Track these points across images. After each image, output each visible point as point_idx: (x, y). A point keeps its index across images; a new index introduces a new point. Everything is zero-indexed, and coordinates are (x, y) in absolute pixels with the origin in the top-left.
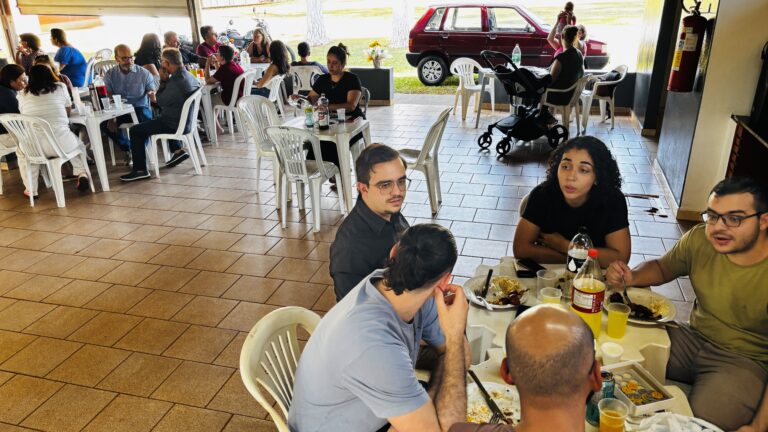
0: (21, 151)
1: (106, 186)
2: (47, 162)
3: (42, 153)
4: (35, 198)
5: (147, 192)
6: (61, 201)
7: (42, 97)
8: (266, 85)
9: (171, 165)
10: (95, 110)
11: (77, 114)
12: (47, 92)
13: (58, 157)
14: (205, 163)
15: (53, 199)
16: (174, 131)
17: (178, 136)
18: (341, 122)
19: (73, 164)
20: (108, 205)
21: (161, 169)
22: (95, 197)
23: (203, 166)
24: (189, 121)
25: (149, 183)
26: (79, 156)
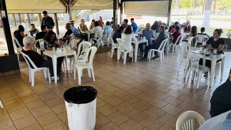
0: (119, 48)
1: (136, 61)
2: (124, 52)
3: (123, 49)
4: (119, 60)
5: (146, 65)
6: (125, 63)
7: (127, 35)
8: (187, 39)
9: (154, 58)
10: (138, 40)
11: (134, 41)
12: (129, 34)
13: (127, 51)
14: (164, 60)
15: (123, 61)
16: (157, 49)
17: (158, 50)
18: (214, 54)
19: (130, 53)
20: (135, 66)
21: (151, 59)
22: (132, 63)
23: (163, 60)
24: (162, 47)
25: (147, 62)
26: (131, 52)
